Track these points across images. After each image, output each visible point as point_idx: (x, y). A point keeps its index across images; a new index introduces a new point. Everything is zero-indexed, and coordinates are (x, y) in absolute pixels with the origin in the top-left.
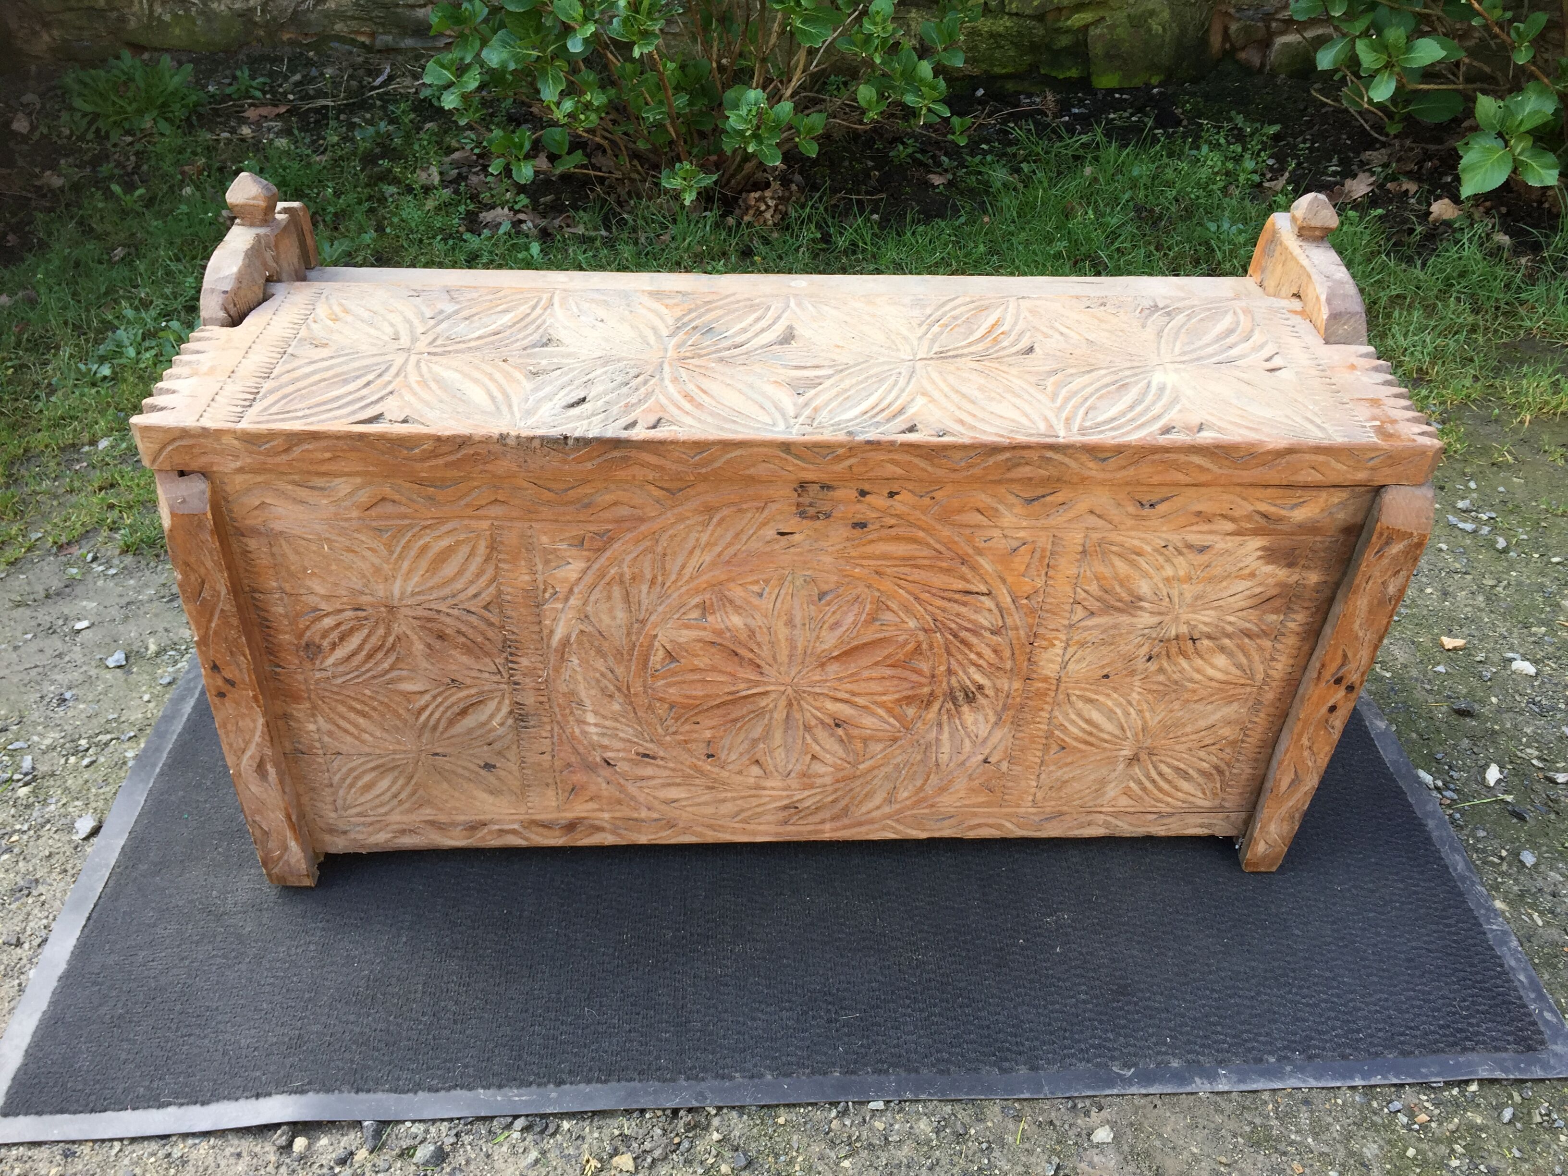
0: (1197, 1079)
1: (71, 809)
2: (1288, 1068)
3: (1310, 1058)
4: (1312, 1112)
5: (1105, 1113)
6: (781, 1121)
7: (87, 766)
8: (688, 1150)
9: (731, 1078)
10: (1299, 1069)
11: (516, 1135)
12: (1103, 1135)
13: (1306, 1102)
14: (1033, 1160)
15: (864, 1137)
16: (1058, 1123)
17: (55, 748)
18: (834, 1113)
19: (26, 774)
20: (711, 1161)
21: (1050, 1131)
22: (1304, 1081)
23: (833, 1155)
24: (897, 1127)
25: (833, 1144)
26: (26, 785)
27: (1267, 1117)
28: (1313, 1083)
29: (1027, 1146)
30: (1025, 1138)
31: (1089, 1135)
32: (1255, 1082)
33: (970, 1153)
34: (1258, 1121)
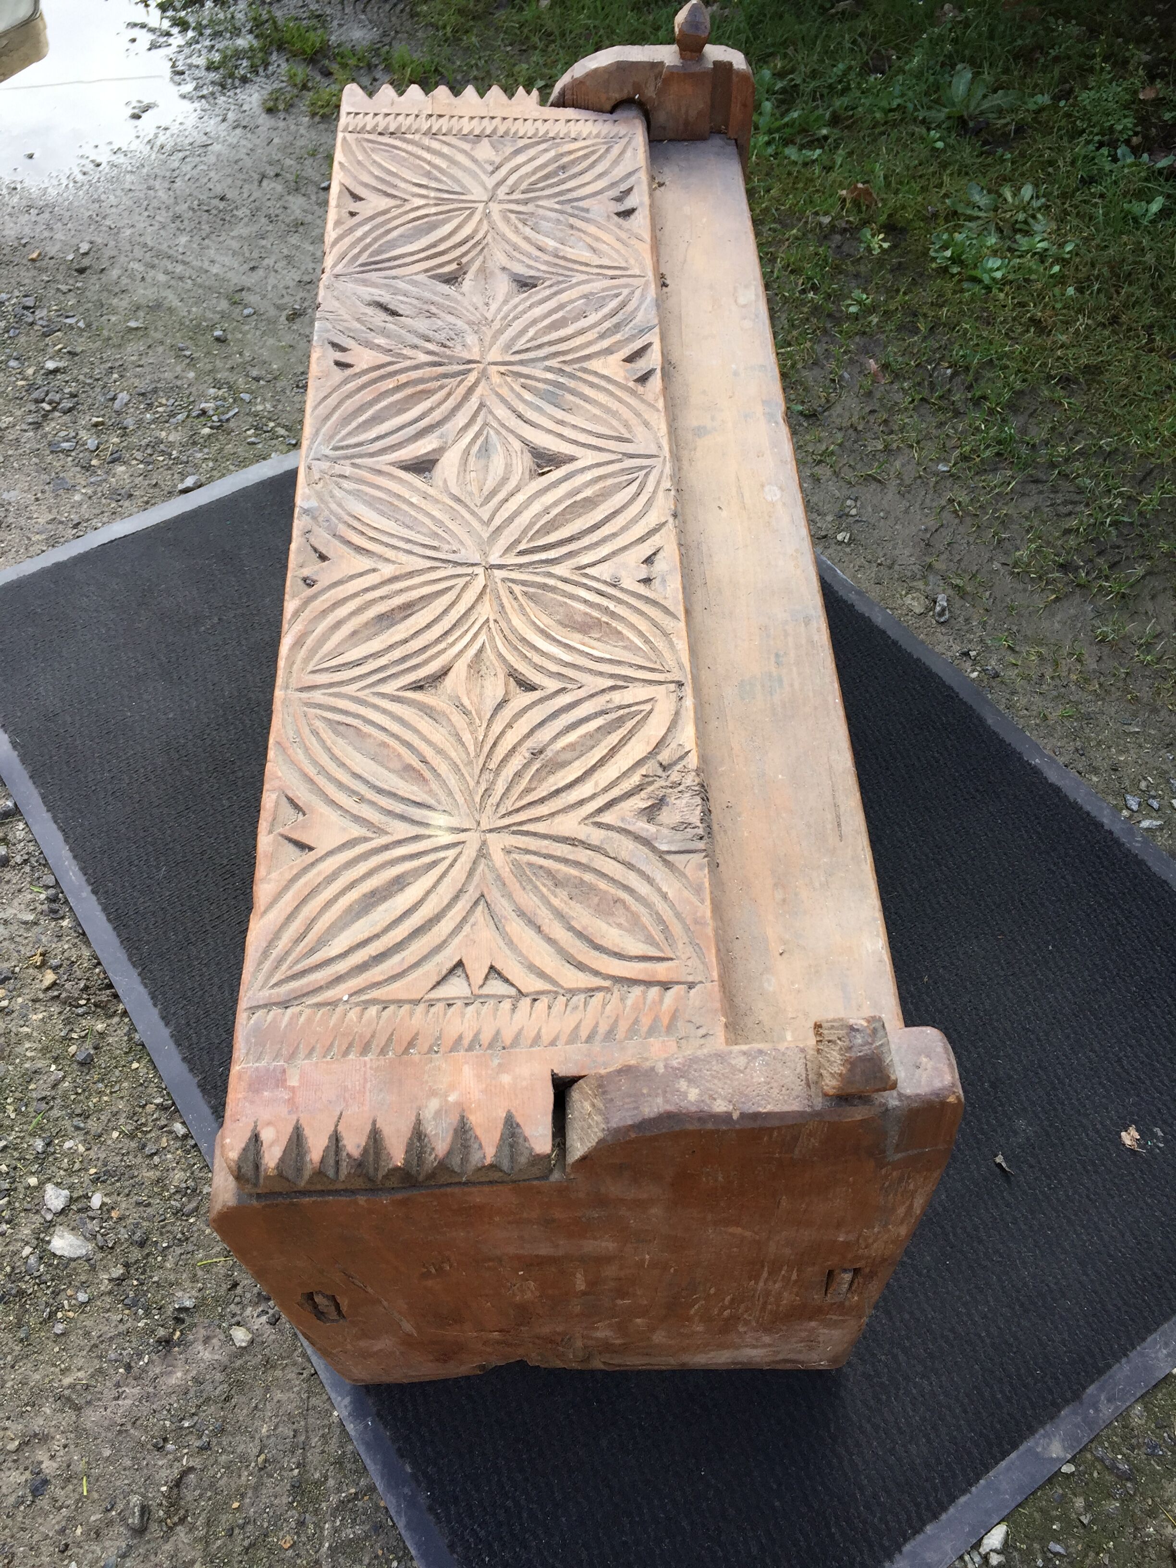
0: (347, 1400)
1: (204, 465)
2: (406, 1490)
3: (431, 1509)
4: (367, 1537)
5: (268, 1330)
6: (135, 1065)
7: (249, 443)
8: (78, 1015)
9: (155, 1005)
10: (411, 1503)
11: (43, 896)
12: (240, 1336)
13: (378, 1528)
14: (187, 1284)
15: (148, 1136)
16: (239, 1290)
17: (256, 416)
18: (159, 1101)
19: (220, 421)
20: (75, 1036)
21: (225, 1287)
22: (398, 1513)
23: (122, 1121)
24: (169, 1156)
25: (132, 1116)
26: (211, 428)
27: (339, 1491)
28: (401, 1524)
29: (200, 1273)
30: (207, 1268)
31: (238, 1324)
32: (374, 1461)
33: (169, 1228)
34: (331, 1482)
